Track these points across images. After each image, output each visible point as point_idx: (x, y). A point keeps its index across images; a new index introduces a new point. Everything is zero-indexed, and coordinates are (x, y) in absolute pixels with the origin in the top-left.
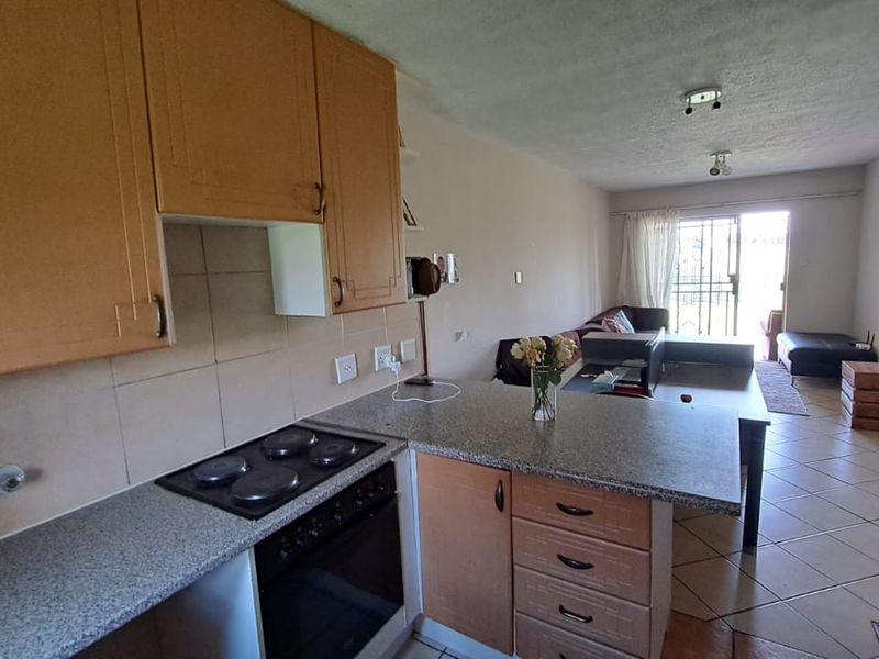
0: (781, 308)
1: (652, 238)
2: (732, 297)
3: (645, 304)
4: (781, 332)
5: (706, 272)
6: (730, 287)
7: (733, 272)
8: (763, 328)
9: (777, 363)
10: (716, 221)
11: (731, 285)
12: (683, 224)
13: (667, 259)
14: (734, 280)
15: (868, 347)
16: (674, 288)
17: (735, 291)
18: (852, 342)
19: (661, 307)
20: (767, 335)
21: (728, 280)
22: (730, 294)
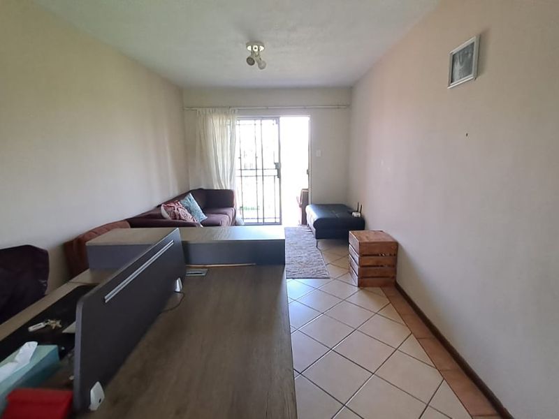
0: (307, 187)
1: (218, 132)
2: (277, 179)
3: (216, 187)
4: (308, 204)
5: (259, 160)
6: (275, 172)
7: (277, 161)
8: (298, 201)
9: (306, 227)
10: (264, 122)
11: (276, 170)
12: (242, 122)
13: (231, 149)
14: (278, 167)
15: (359, 214)
16: (238, 173)
17: (279, 176)
18: (350, 211)
19: (229, 188)
20: (300, 206)
21: (274, 166)
22: (276, 177)
